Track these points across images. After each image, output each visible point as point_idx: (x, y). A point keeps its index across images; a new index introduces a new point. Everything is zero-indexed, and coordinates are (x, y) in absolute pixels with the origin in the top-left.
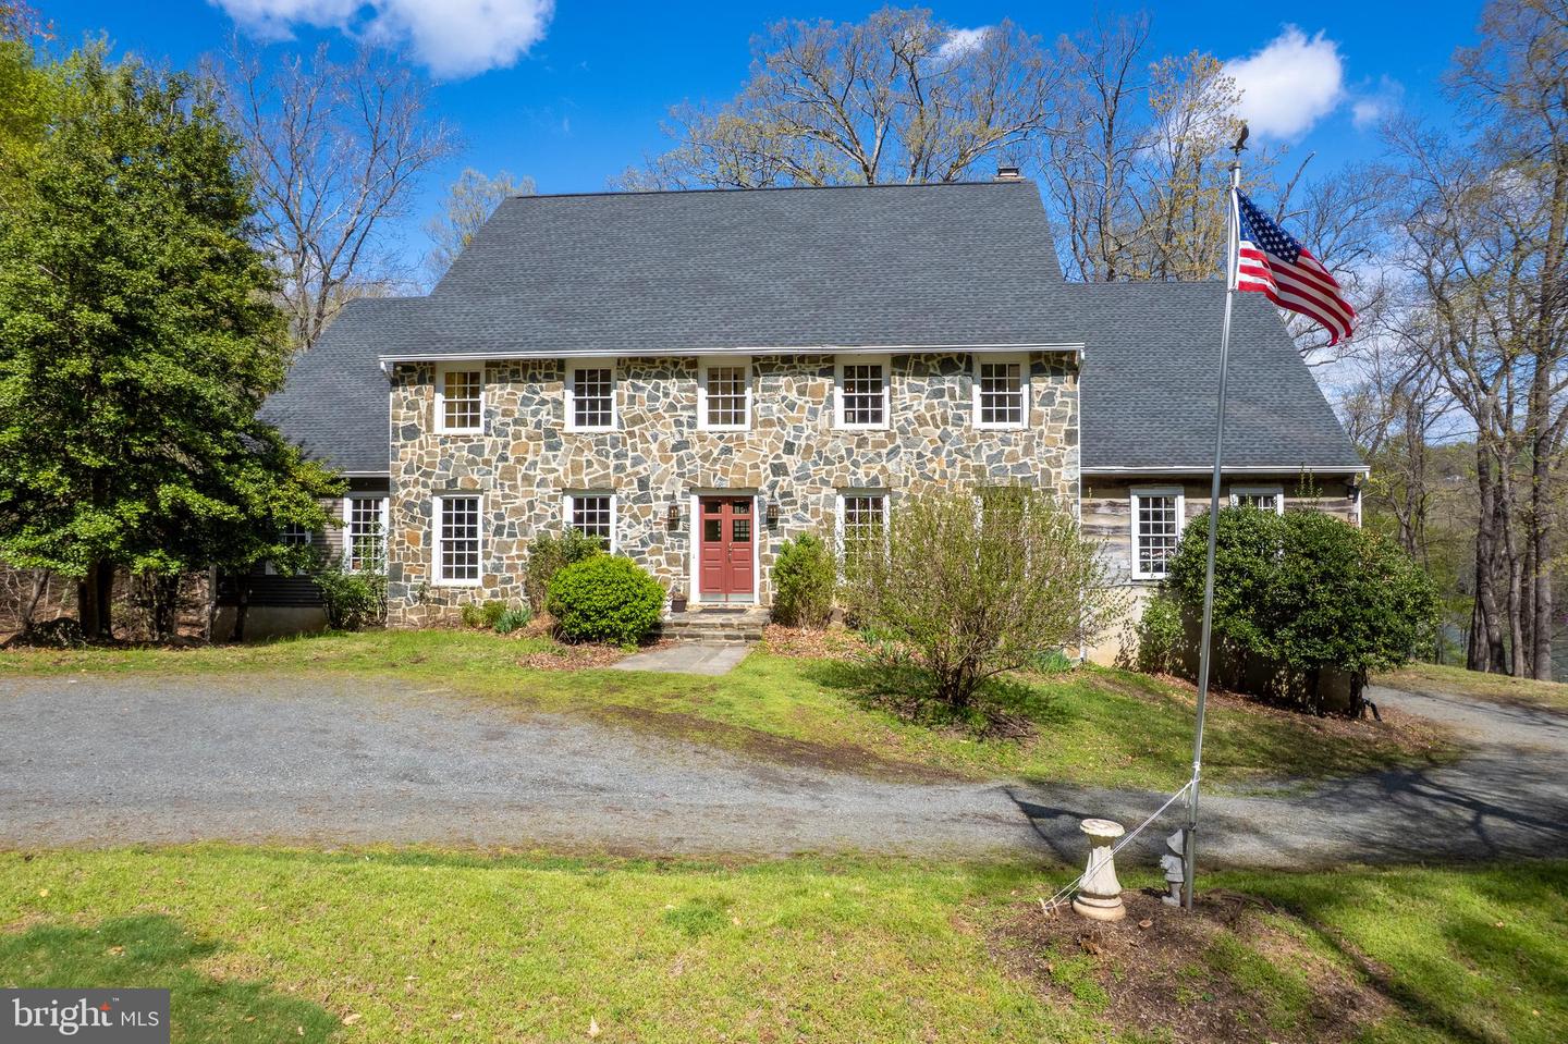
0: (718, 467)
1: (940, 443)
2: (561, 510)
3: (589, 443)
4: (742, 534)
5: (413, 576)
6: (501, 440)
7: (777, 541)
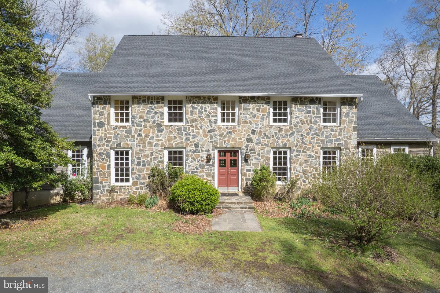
0: (226, 139)
1: (309, 131)
2: (164, 156)
3: (175, 129)
4: (234, 163)
5: (103, 182)
6: (138, 128)
7: (248, 167)
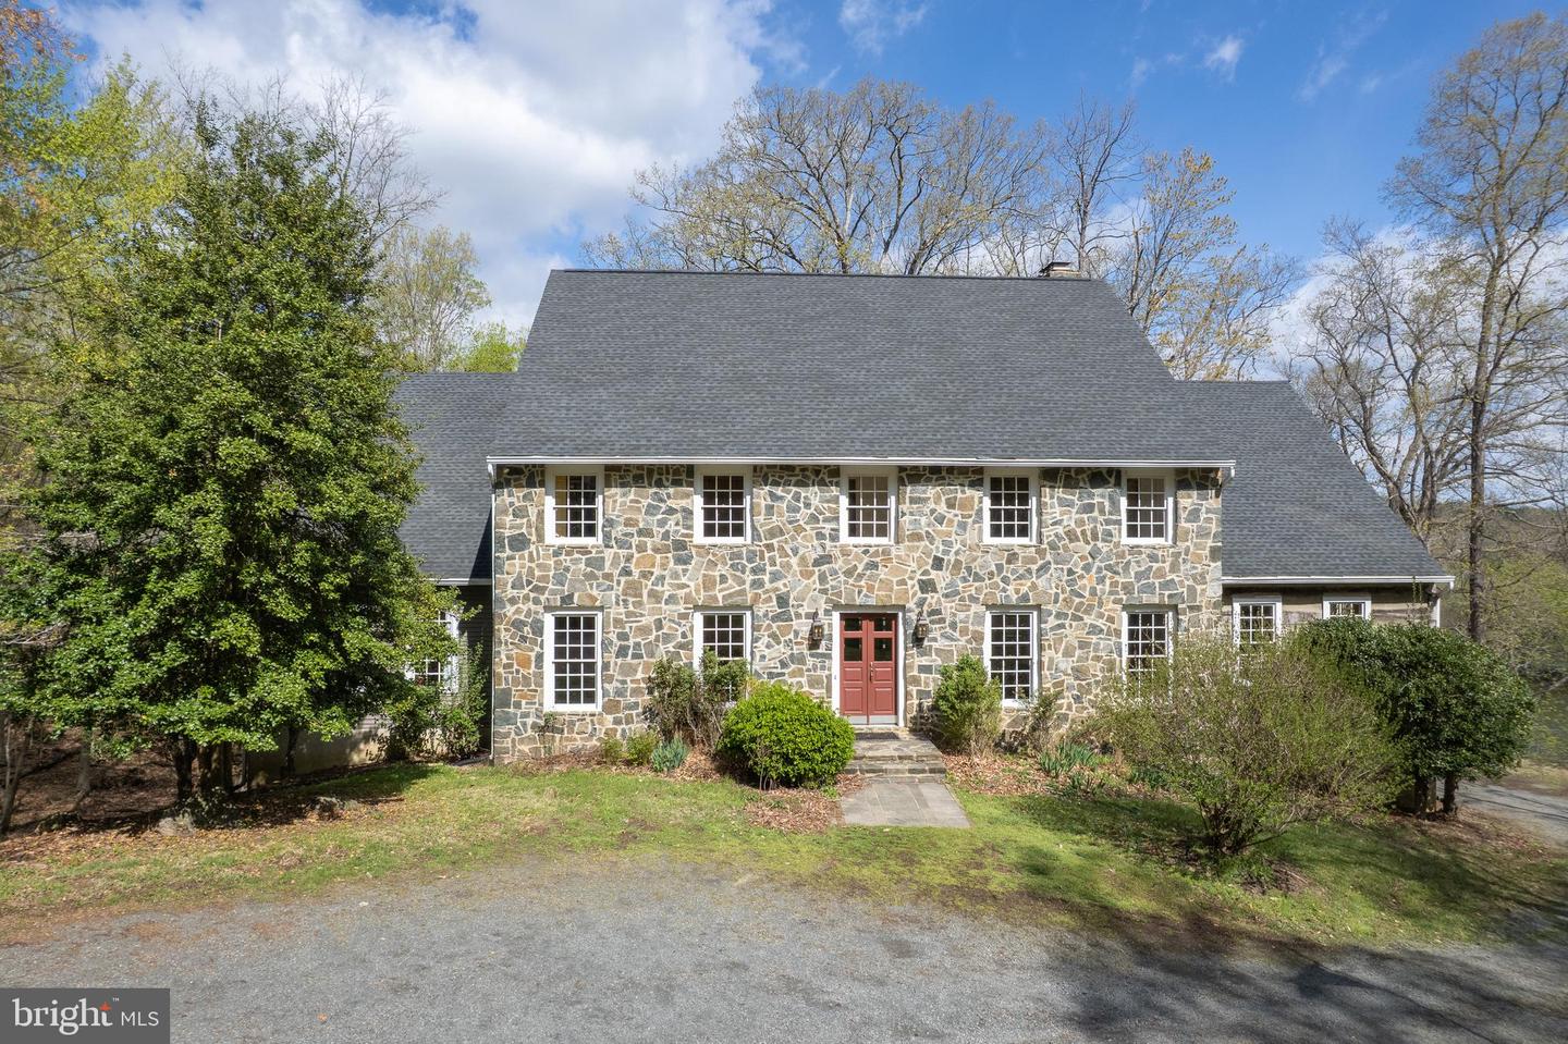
0: (863, 583)
1: (1090, 560)
2: (692, 628)
3: (723, 556)
4: (885, 650)
5: (524, 702)
6: (623, 552)
7: (924, 661)
